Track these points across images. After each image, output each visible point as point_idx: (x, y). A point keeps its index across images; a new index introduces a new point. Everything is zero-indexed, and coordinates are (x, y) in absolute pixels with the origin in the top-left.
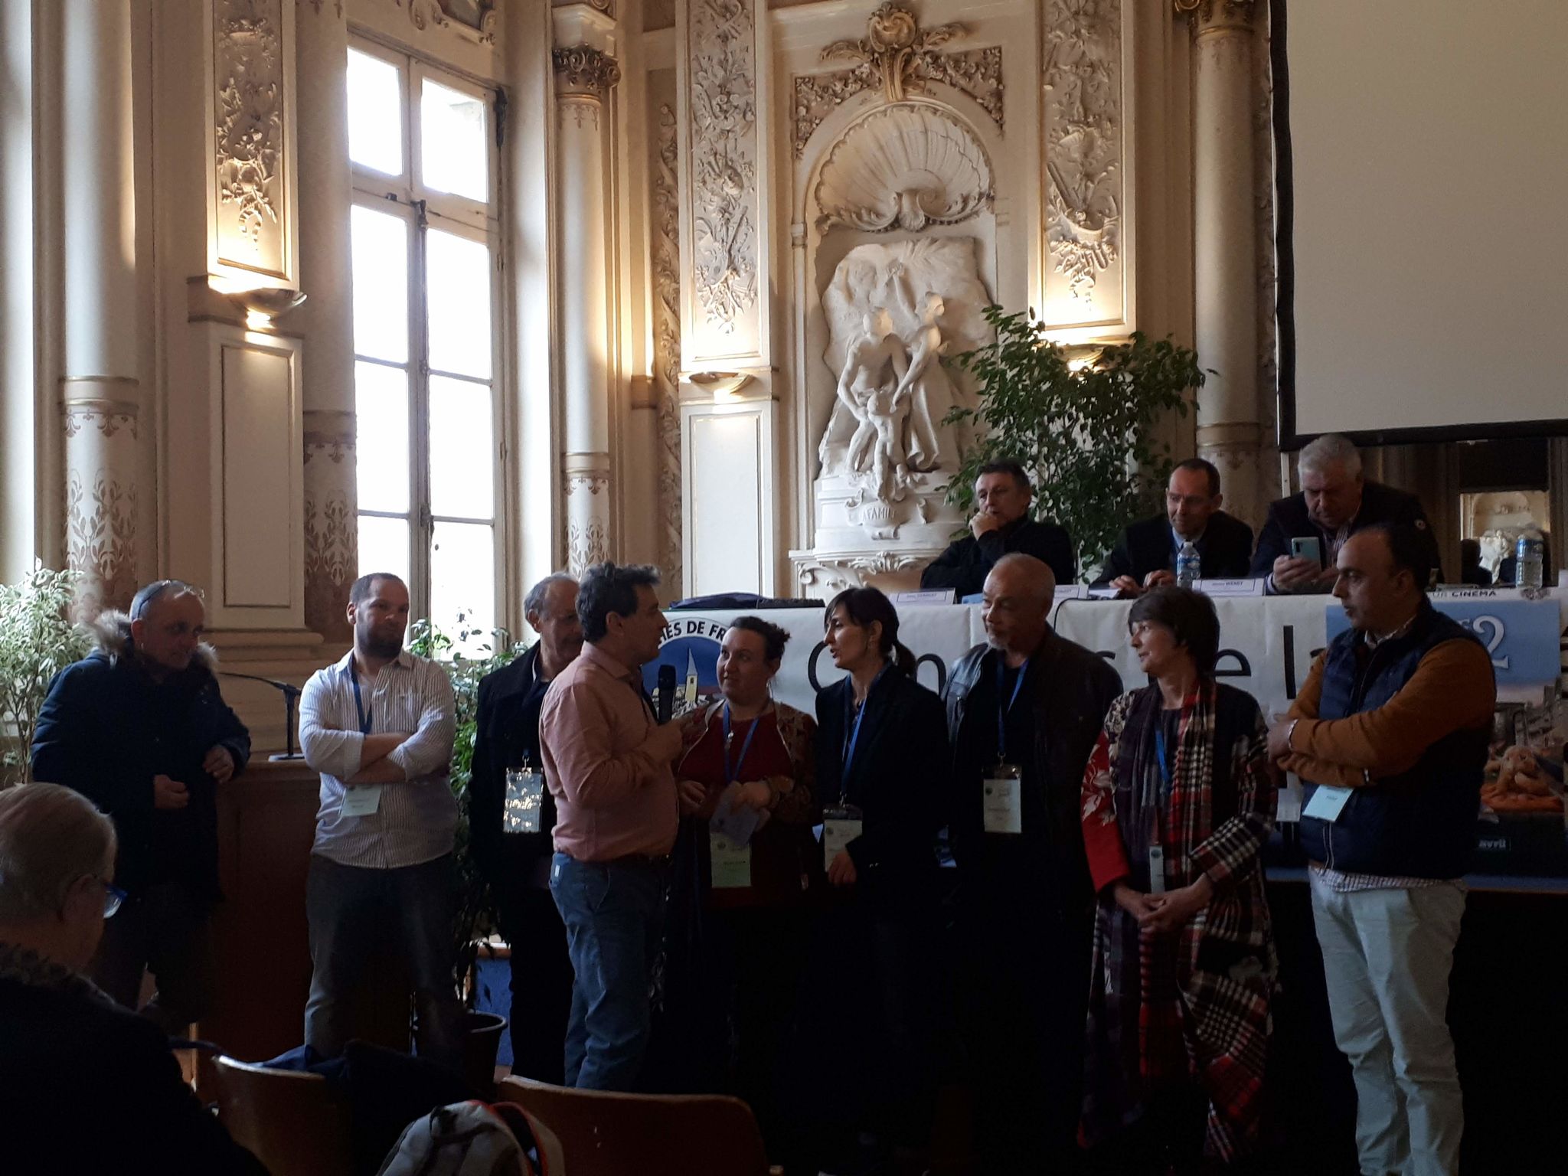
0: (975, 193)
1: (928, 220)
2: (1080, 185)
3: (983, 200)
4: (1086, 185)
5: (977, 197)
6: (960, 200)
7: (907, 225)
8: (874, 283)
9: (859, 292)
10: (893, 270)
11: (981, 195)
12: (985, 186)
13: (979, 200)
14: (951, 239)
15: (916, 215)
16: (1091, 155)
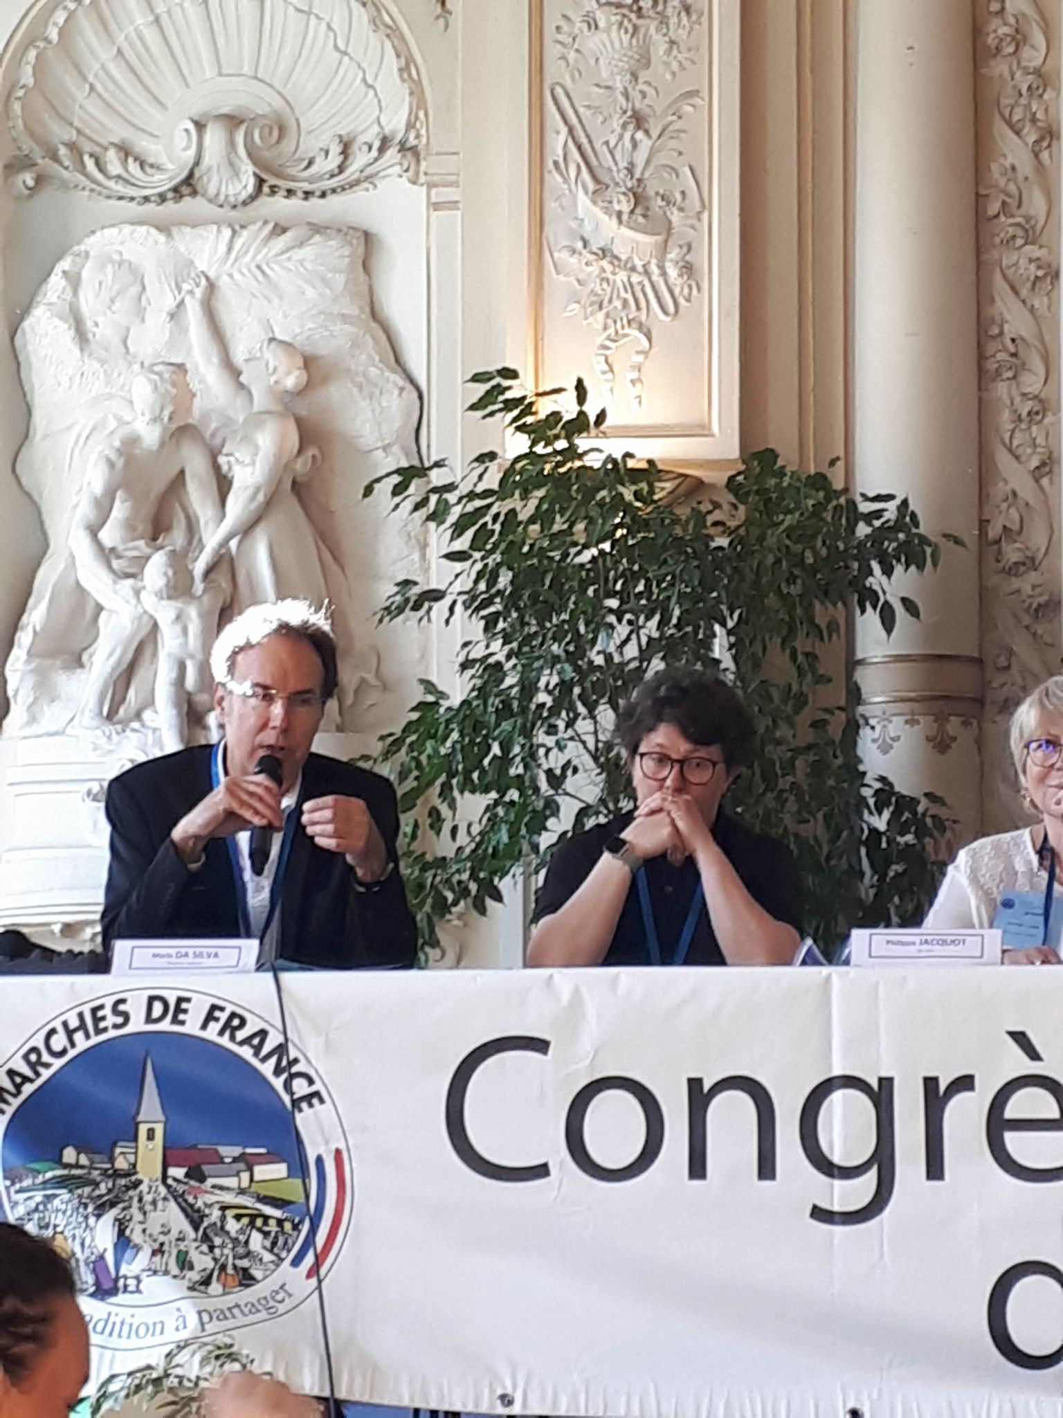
0: (372, 135)
1: (260, 182)
2: (621, 137)
3: (392, 153)
4: (633, 138)
5: (376, 145)
6: (336, 149)
7: (212, 190)
8: (140, 312)
9: (103, 327)
10: (186, 287)
11: (385, 143)
12: (396, 122)
13: (382, 150)
14: (317, 229)
15: (236, 173)
16: (644, 75)
